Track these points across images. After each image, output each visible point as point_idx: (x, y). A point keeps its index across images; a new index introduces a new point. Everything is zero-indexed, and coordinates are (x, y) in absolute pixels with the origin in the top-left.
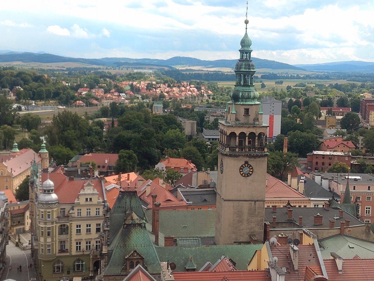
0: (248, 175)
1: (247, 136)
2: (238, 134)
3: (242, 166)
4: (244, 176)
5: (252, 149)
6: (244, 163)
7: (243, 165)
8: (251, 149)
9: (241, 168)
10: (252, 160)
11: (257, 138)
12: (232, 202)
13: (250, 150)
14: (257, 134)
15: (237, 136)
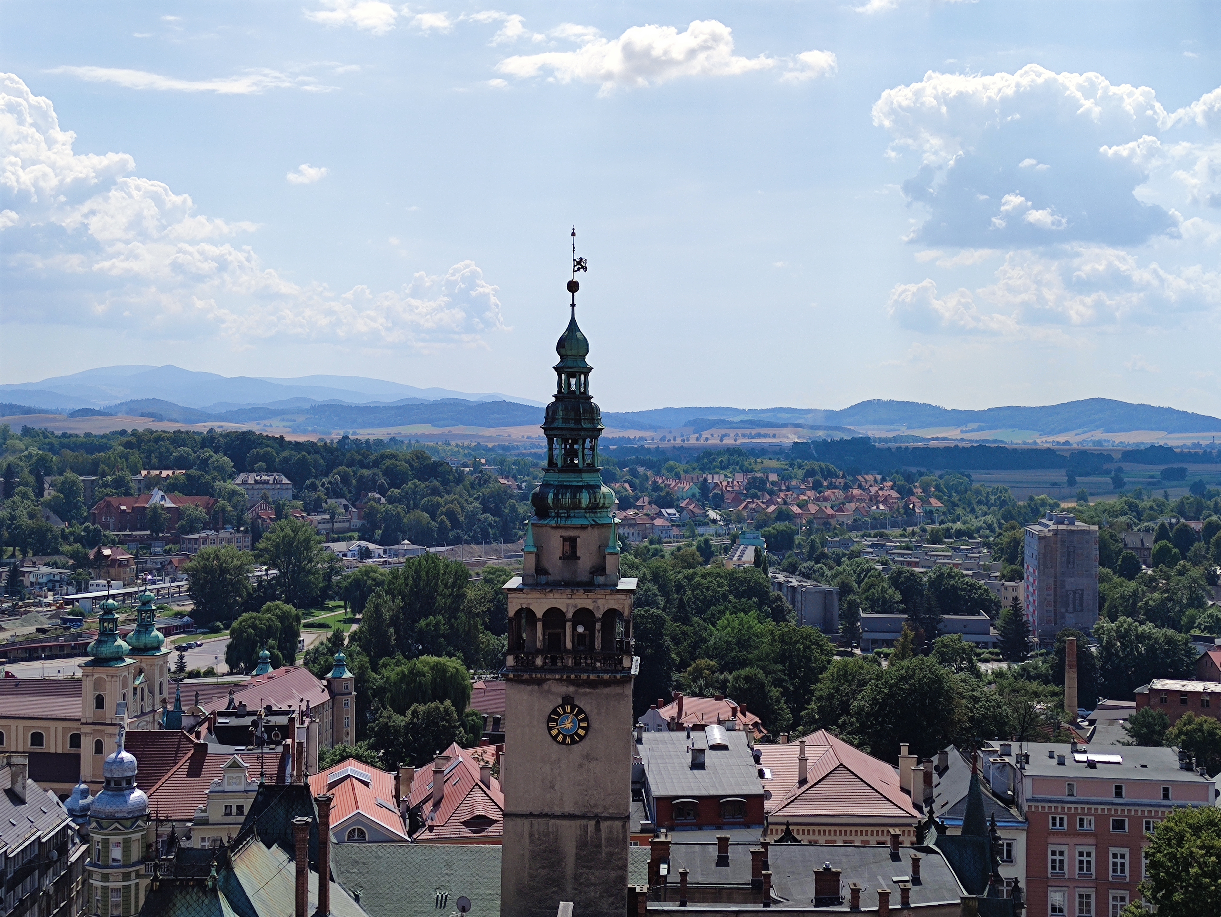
0: (575, 739)
1: (569, 620)
2: (540, 615)
3: (555, 712)
4: (563, 742)
5: (586, 658)
6: (560, 701)
7: (558, 707)
8: (581, 658)
9: (553, 717)
10: (585, 694)
11: (598, 626)
12: (527, 822)
13: (581, 663)
14: (599, 615)
15: (539, 620)
